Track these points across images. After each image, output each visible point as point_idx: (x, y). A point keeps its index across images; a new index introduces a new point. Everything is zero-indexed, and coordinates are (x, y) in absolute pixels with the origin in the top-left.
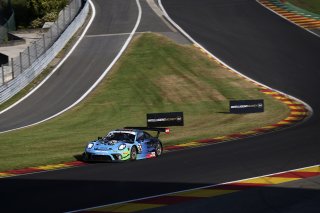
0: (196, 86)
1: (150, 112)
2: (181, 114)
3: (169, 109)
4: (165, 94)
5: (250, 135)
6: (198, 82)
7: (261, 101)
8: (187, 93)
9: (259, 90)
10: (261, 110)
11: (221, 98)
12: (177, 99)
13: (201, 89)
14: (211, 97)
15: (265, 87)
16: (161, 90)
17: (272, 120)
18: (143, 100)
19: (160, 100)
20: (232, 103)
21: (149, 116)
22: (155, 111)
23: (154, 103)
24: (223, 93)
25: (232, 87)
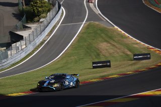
0: (117, 47)
1: (94, 61)
2: (109, 62)
3: (103, 59)
4: (101, 52)
5: (144, 71)
6: (117, 46)
7: (149, 54)
8: (112, 51)
9: (148, 48)
10: (149, 58)
11: (129, 53)
12: (107, 55)
13: (119, 49)
14: (124, 53)
15: (151, 47)
16: (99, 50)
17: (155, 63)
18: (90, 55)
19: (98, 55)
20: (135, 55)
21: (94, 63)
22: (96, 60)
23: (96, 57)
24: (130, 50)
25: (135, 48)
